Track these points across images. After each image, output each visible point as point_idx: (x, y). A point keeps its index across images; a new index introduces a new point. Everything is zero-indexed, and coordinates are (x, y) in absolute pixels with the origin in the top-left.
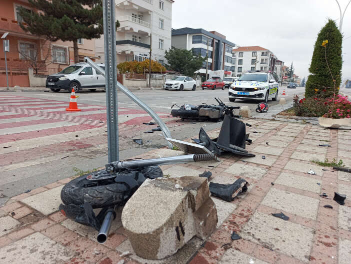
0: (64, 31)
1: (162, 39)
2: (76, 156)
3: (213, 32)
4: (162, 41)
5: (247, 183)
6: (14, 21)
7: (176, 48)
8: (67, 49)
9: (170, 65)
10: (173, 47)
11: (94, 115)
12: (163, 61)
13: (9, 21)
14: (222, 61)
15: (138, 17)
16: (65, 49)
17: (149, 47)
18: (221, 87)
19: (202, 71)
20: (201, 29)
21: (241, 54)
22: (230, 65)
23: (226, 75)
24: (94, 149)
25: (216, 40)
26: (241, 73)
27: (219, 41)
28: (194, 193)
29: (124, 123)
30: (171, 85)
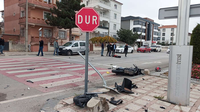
0: (65, 24)
1: (116, 24)
2: (74, 89)
3: (146, 18)
4: (115, 25)
5: (122, 101)
6: (43, 20)
7: (123, 29)
8: (66, 32)
9: (119, 38)
10: (121, 28)
11: (79, 70)
12: (115, 36)
13: (41, 20)
14: (152, 35)
15: (103, 13)
16: (65, 32)
17: (108, 28)
18: (149, 51)
19: (139, 40)
20: (138, 17)
21: (164, 30)
22: (157, 36)
23: (153, 43)
24: (79, 87)
25: (148, 22)
26: (164, 41)
27: (150, 23)
28: (102, 100)
29: (91, 75)
30: (119, 50)
